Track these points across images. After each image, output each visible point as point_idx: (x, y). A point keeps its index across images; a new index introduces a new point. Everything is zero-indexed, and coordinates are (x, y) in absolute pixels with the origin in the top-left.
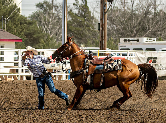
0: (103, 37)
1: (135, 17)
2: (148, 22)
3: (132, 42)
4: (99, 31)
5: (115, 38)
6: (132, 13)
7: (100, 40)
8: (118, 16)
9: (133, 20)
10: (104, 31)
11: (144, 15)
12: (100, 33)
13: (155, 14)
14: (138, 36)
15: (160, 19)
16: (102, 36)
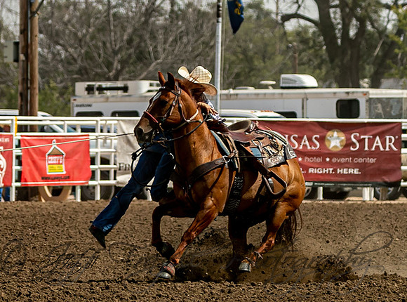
0: (27, 79)
1: (116, 23)
2: (153, 37)
3: (108, 93)
4: (16, 64)
5: (61, 82)
6: (109, 14)
7: (20, 88)
8: (69, 21)
9: (110, 31)
10: (32, 63)
11: (143, 19)
12: (20, 70)
13: (174, 16)
14: (127, 76)
15: (187, 29)
16: (25, 77)
